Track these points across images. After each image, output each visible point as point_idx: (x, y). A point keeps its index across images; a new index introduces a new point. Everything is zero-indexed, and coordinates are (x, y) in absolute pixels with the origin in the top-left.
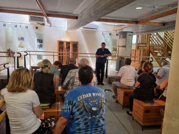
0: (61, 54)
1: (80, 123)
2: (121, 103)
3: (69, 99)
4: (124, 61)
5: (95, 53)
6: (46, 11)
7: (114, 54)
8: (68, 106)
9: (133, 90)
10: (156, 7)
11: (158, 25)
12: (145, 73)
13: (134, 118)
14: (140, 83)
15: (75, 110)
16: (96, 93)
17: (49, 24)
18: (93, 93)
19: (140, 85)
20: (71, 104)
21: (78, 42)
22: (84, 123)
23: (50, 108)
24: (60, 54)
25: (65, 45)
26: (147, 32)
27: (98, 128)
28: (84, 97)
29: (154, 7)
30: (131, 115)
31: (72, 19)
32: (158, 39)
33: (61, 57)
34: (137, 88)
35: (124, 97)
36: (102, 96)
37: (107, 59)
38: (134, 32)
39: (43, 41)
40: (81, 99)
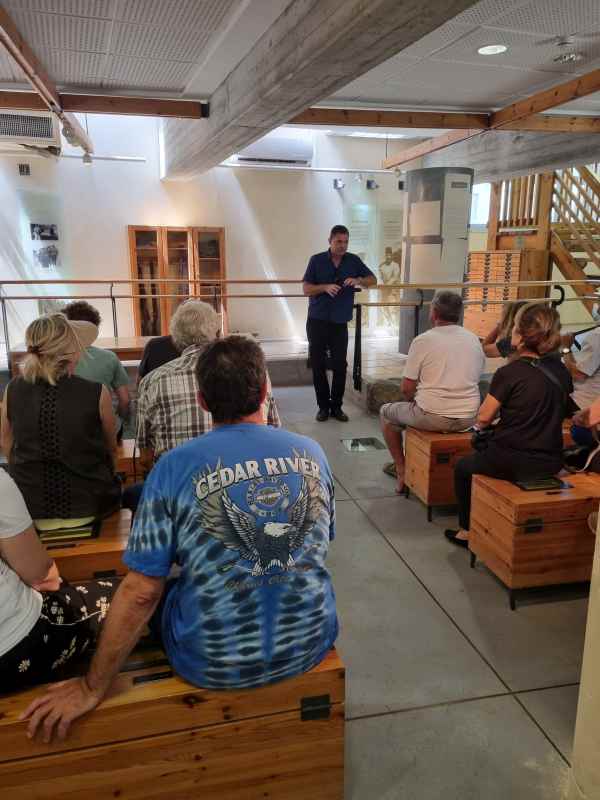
0: (148, 289)
1: (215, 595)
2: (420, 496)
3: (156, 494)
4: (431, 305)
5: (301, 276)
6: (55, 83)
7: (392, 275)
8: (155, 524)
9: (469, 437)
10: (571, 39)
11: (587, 128)
12: (524, 355)
13: (478, 559)
14: (499, 400)
15: (186, 541)
16: (281, 460)
17: (80, 148)
18: (267, 461)
19: (502, 410)
20: (169, 516)
21: (221, 230)
22: (231, 596)
23: (95, 535)
24: (142, 292)
25: (162, 247)
26: (535, 165)
27: (300, 614)
28: (223, 478)
29: (563, 43)
30: (464, 544)
31: (185, 121)
32: (586, 197)
33: (150, 303)
34: (488, 426)
35: (431, 471)
36: (310, 470)
37: (355, 303)
38: (477, 169)
39: (58, 232)
40: (212, 488)
